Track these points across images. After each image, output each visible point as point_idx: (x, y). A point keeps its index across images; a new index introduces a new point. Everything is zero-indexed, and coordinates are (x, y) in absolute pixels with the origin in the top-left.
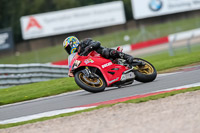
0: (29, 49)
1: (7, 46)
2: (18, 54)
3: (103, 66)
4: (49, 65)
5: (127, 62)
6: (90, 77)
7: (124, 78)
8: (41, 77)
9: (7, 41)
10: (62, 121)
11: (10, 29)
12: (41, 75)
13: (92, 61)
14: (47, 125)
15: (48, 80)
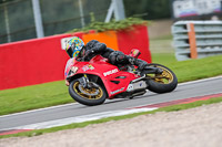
3: (105, 74)
6: (87, 87)
13: (92, 68)
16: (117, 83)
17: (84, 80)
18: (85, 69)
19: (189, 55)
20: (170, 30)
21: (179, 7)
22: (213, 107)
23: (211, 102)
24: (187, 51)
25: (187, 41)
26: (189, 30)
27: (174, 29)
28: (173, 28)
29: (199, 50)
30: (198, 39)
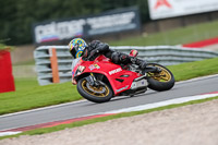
0: (157, 30)
1: (133, 26)
2: (145, 35)
3: (110, 73)
4: (179, 47)
5: (140, 68)
6: (94, 85)
7: (134, 86)
8: (170, 61)
9: (133, 21)
10: (192, 109)
11: (136, 8)
12: (169, 58)
13: (98, 67)
14: (175, 113)
15: (178, 64)
16: (122, 81)
17: (92, 78)
18: (92, 68)
19: (51, 80)
20: (32, 54)
21: (41, 32)
22: (76, 131)
23: (74, 126)
24: (49, 76)
25: (49, 66)
26: (51, 55)
27: (37, 54)
28: (35, 52)
29: (61, 74)
30: (60, 64)
